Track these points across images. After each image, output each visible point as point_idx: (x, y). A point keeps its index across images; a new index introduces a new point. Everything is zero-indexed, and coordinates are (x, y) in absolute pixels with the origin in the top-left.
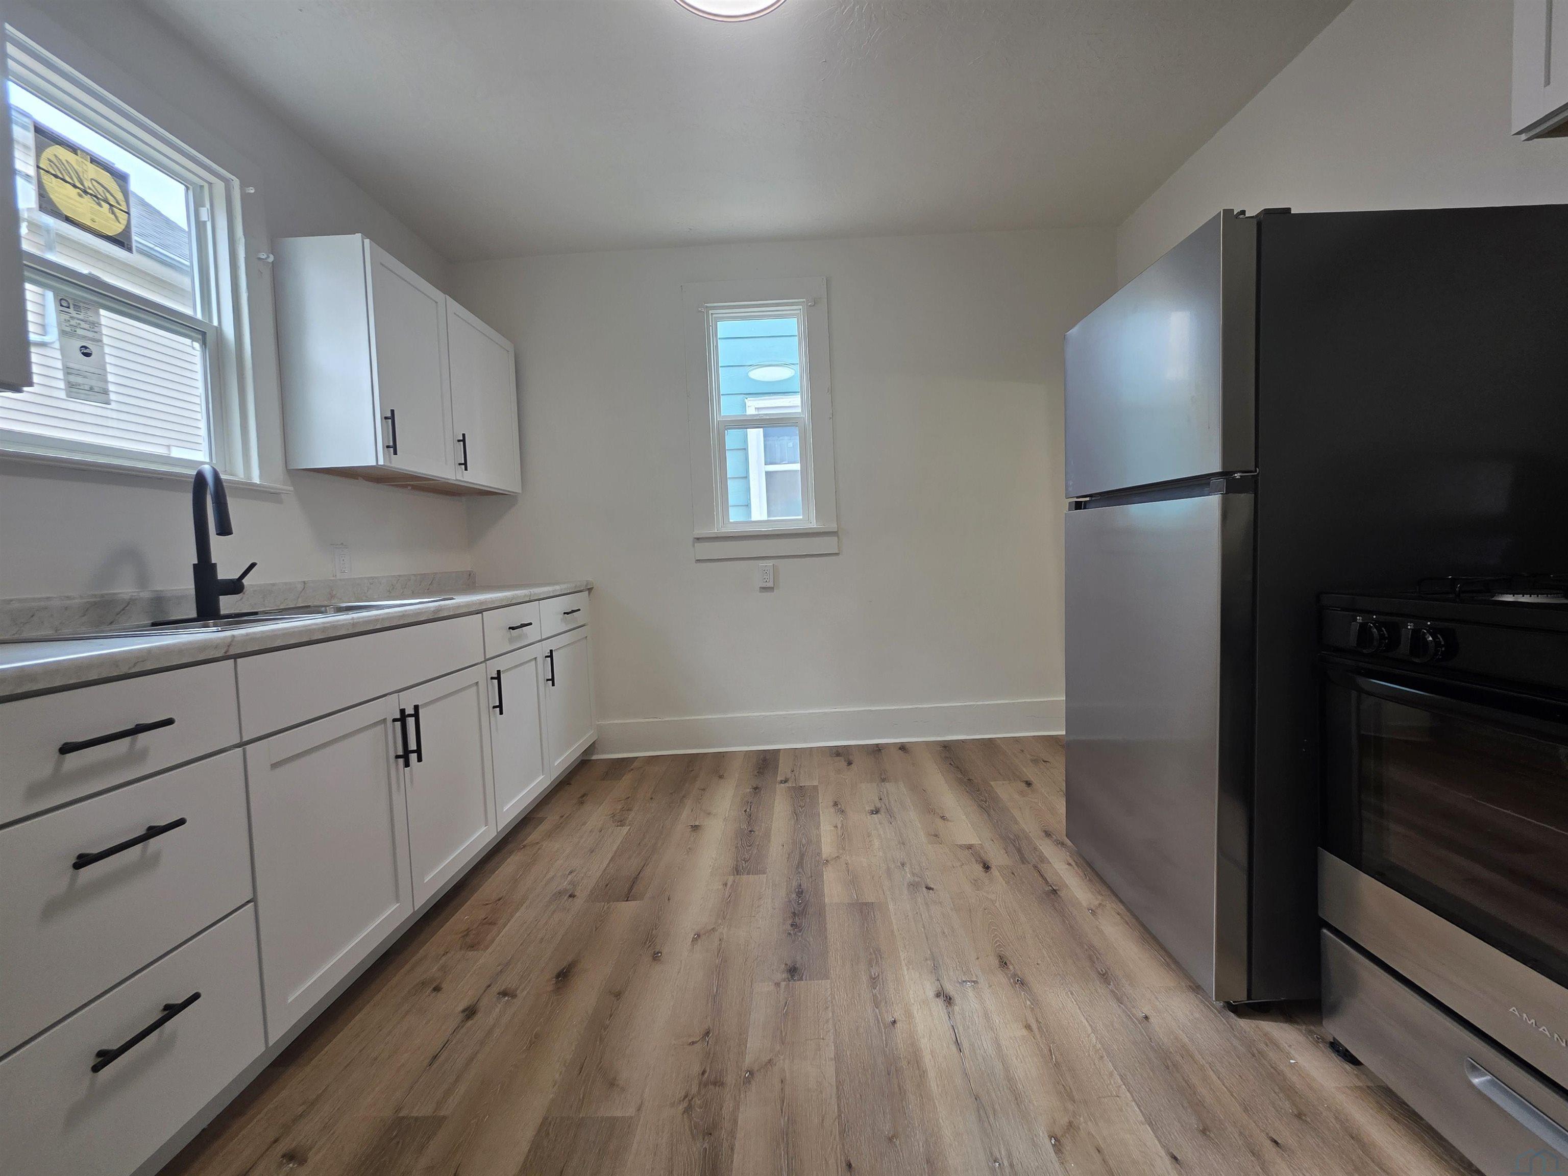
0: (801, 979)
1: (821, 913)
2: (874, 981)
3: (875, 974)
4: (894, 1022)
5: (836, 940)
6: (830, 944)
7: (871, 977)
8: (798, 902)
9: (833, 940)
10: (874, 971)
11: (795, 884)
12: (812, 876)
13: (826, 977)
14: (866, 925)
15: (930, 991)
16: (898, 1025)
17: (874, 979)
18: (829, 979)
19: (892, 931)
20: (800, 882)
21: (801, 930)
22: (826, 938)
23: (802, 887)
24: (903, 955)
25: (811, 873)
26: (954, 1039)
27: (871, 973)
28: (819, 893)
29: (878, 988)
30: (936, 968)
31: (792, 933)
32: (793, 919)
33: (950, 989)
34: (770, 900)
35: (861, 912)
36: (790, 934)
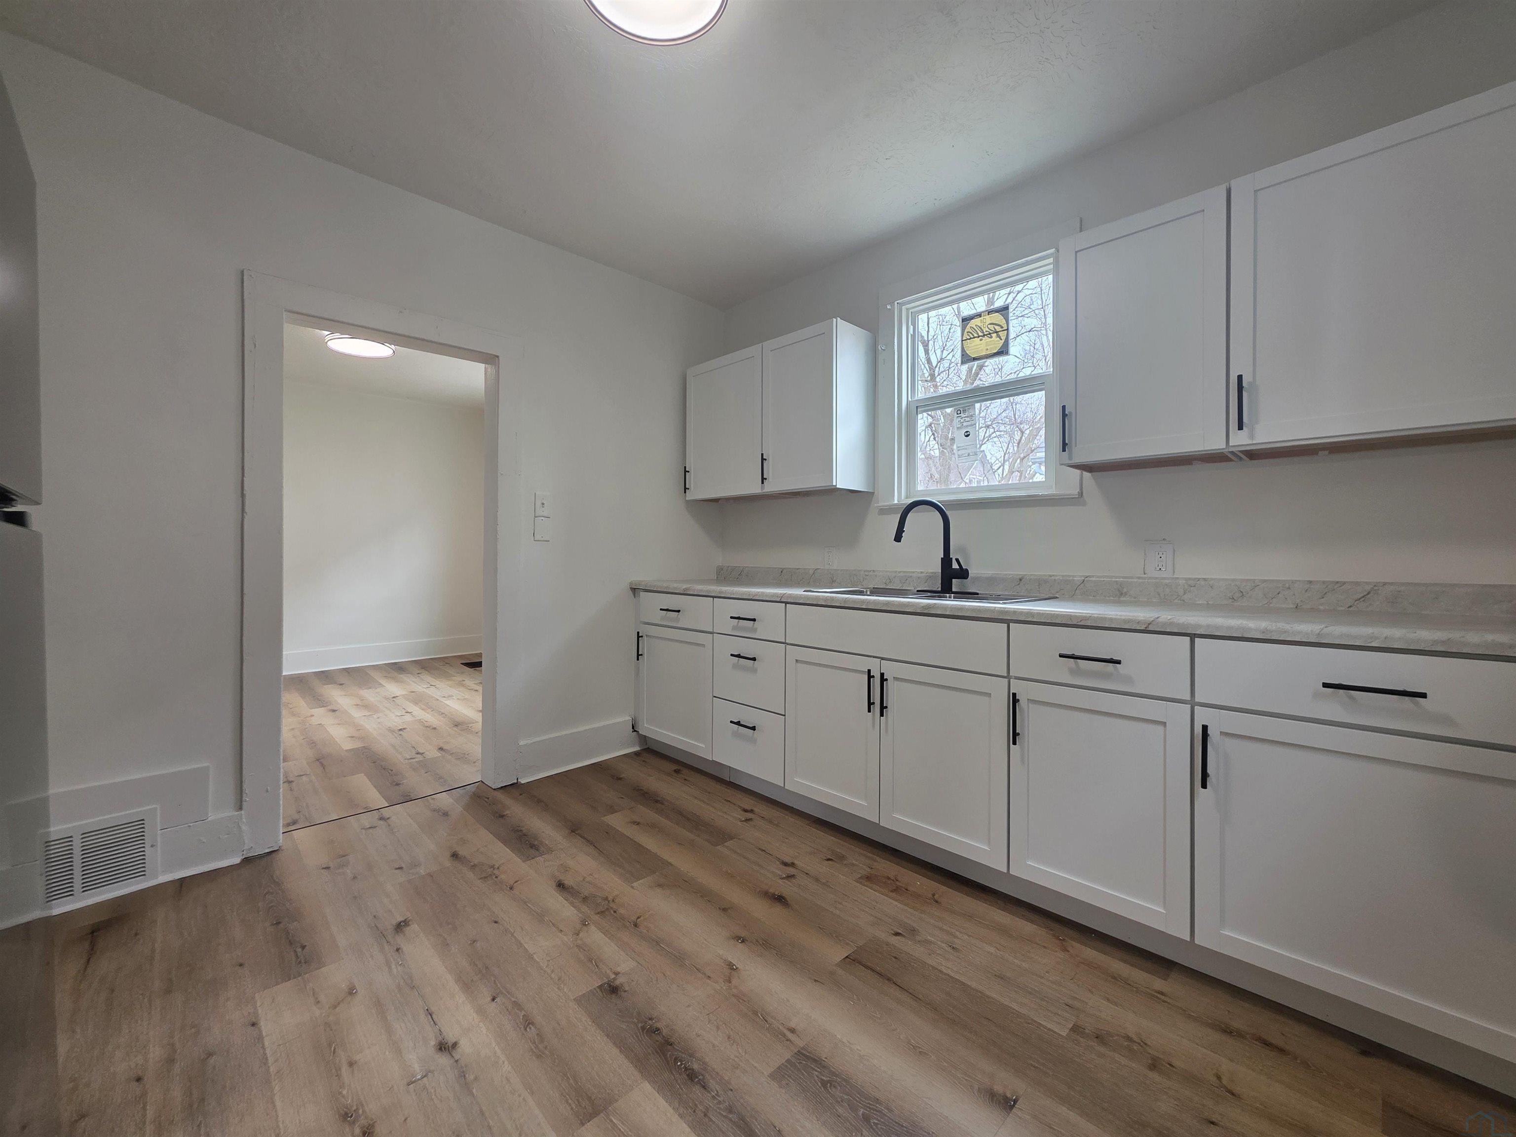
0: (600, 987)
1: (640, 1063)
2: (528, 1022)
3: (530, 1028)
4: (493, 1000)
5: (594, 1040)
6: (597, 1032)
7: (533, 1024)
8: (681, 1061)
9: (599, 1038)
10: (532, 1032)
11: (712, 1084)
12: (705, 1115)
13: (578, 1000)
14: (571, 1081)
15: (466, 1047)
16: (489, 999)
17: (529, 1024)
18: (574, 1000)
19: (532, 1093)
20: (711, 1094)
21: (643, 1031)
22: (608, 1036)
23: (697, 1087)
24: (507, 1067)
25: (711, 1120)
26: (434, 1016)
27: (535, 1027)
28: (667, 1089)
29: (521, 1017)
30: (462, 1075)
31: (650, 1022)
32: (664, 1037)
33: (443, 1060)
34: (716, 1043)
35: (589, 1098)
36: (651, 1019)
